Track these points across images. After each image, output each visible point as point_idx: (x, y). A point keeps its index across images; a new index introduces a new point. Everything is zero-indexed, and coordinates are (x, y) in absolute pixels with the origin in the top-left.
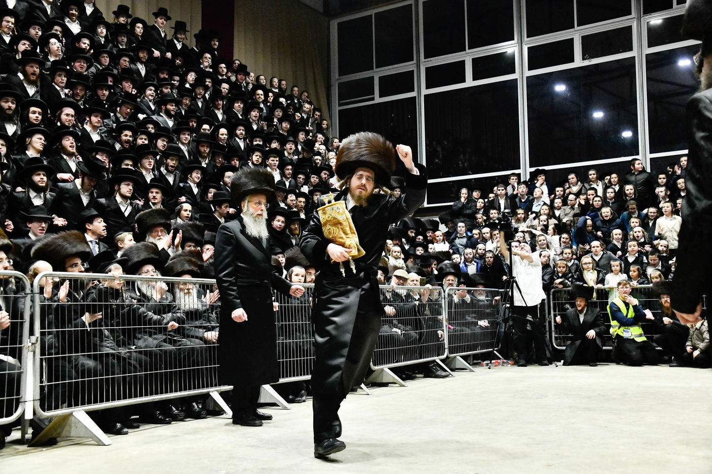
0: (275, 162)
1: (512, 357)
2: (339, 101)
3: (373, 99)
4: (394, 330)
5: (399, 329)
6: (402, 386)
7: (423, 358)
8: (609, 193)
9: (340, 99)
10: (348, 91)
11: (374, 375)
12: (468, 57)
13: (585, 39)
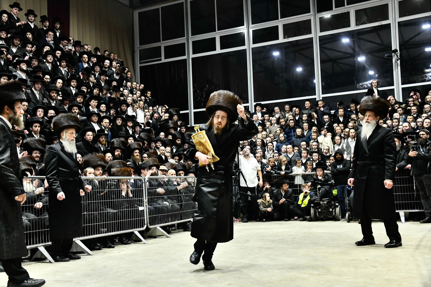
0: (95, 103)
1: (240, 217)
2: (140, 61)
3: (161, 60)
4: (165, 203)
5: (168, 202)
6: (168, 237)
7: (183, 220)
8: (304, 117)
9: (141, 59)
10: (146, 54)
11: (150, 231)
12: (217, 35)
13: (285, 26)
